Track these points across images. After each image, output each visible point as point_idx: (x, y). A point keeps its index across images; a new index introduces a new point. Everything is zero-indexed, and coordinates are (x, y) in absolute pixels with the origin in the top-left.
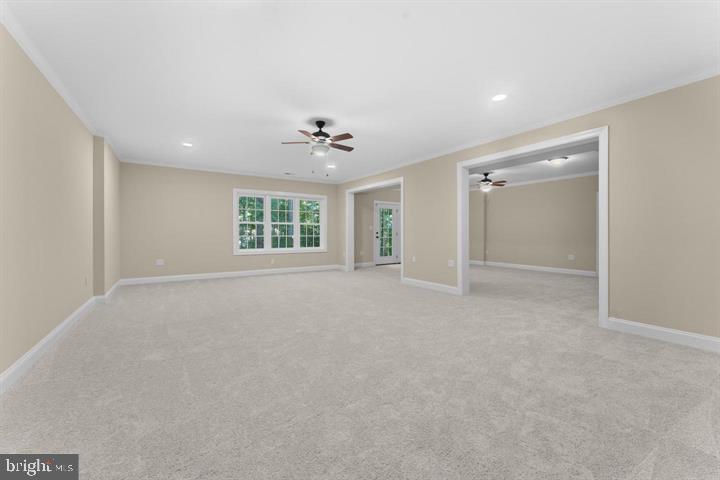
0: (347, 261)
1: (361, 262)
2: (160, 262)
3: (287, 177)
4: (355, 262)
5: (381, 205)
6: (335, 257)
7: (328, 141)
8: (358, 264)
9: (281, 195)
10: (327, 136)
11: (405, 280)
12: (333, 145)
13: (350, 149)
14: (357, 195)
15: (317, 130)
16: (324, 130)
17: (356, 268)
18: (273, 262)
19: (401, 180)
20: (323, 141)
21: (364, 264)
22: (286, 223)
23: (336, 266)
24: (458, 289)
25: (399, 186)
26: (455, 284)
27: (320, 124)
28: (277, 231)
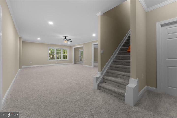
0: (73, 62)
1: (76, 62)
2: (31, 63)
3: (60, 45)
4: (75, 62)
5: (80, 50)
6: (70, 62)
7: (67, 40)
8: (76, 63)
9: (58, 48)
10: (67, 39)
11: (84, 65)
12: (68, 41)
13: (71, 41)
14: (75, 48)
15: (65, 38)
16: (66, 38)
17: (75, 64)
18: (57, 62)
19: (83, 46)
20: (66, 40)
21: (77, 63)
22: (60, 54)
23: (71, 63)
24: (92, 67)
25: (82, 47)
26: (92, 66)
27: (66, 37)
28: (58, 56)
